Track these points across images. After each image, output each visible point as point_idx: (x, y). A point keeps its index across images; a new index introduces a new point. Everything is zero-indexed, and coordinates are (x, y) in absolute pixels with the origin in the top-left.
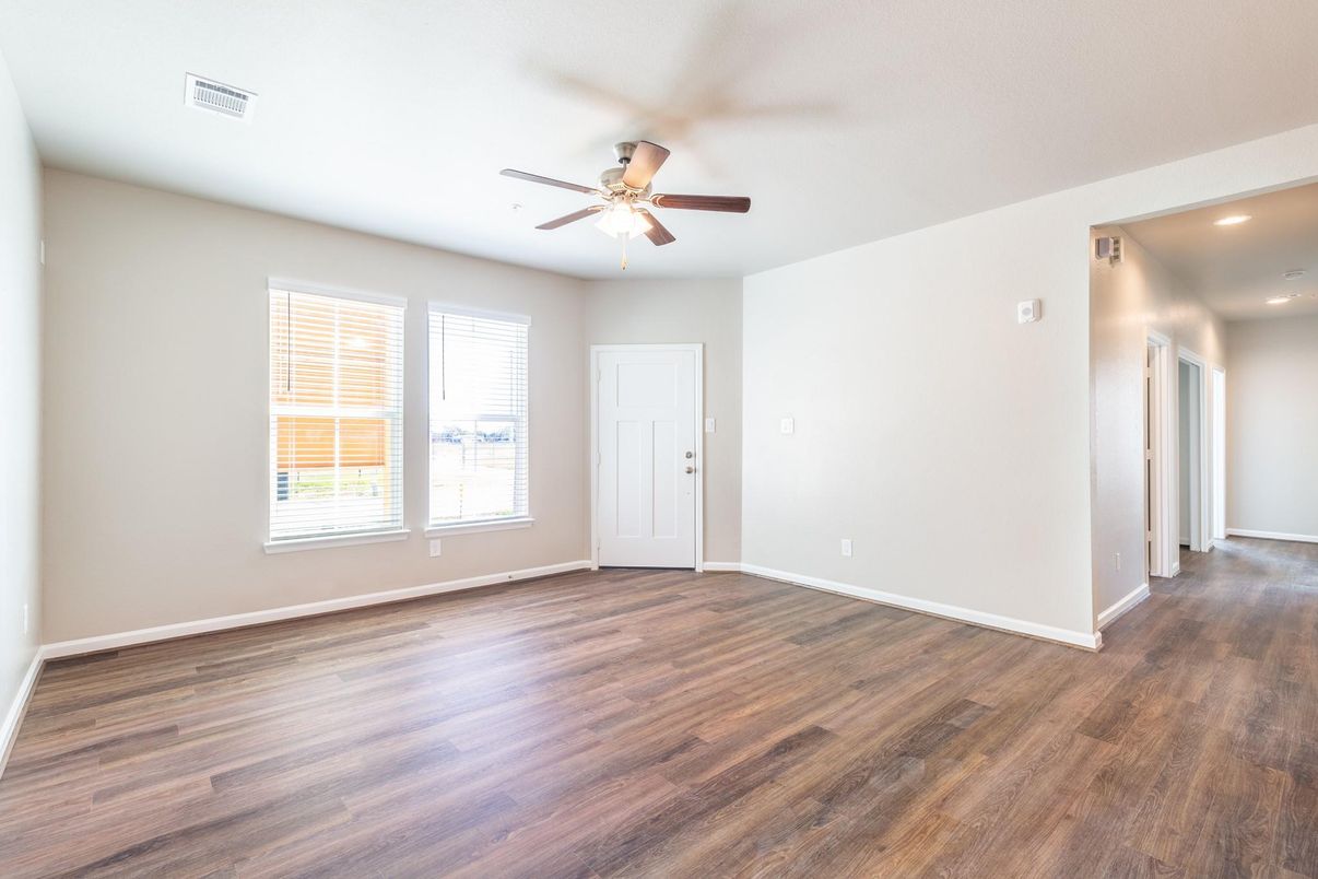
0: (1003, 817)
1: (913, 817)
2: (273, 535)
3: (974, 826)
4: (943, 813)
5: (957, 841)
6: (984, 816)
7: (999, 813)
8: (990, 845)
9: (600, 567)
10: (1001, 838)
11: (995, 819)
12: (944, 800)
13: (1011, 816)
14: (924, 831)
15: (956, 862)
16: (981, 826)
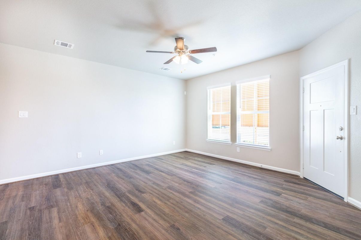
0: (78, 235)
1: (92, 218)
2: (208, 138)
3: (80, 227)
4: (89, 224)
5: (79, 222)
6: (81, 231)
7: (80, 235)
8: (72, 228)
9: (304, 178)
10: (72, 231)
11: (79, 233)
12: (94, 226)
13: (77, 237)
14: (86, 218)
15: (74, 220)
16: (79, 229)
